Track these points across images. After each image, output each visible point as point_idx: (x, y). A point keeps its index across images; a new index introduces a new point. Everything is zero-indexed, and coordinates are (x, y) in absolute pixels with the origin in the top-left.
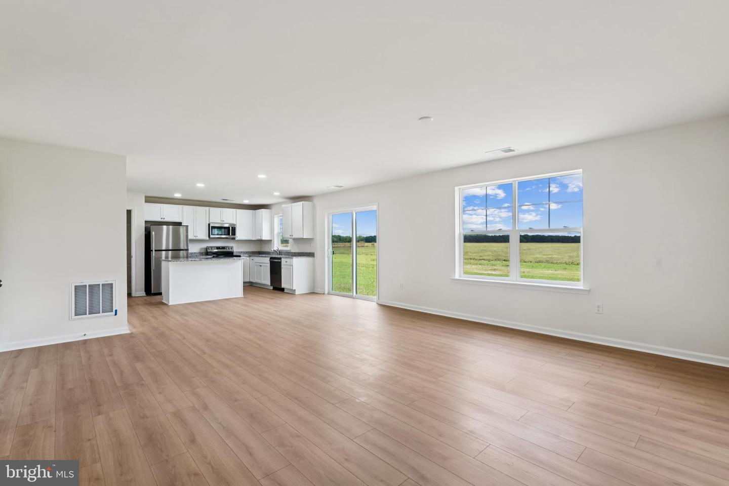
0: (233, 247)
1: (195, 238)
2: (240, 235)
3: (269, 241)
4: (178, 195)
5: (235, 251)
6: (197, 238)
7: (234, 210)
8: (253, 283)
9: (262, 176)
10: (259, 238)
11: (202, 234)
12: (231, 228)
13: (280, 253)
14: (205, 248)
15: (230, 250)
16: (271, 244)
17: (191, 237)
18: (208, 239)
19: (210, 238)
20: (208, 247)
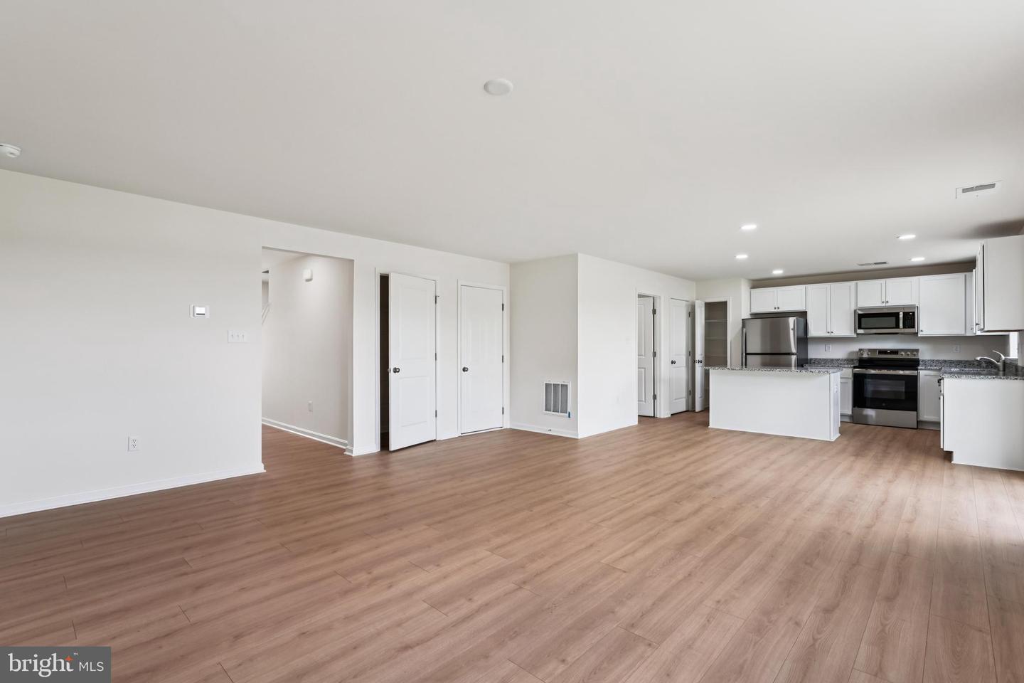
0: (916, 351)
1: (828, 335)
2: (926, 326)
4: (778, 272)
5: (923, 359)
6: (832, 335)
7: (914, 279)
9: (749, 227)
11: (844, 327)
12: (901, 315)
14: (857, 352)
15: (911, 357)
17: (813, 332)
18: (855, 336)
19: (857, 334)
20: (860, 350)
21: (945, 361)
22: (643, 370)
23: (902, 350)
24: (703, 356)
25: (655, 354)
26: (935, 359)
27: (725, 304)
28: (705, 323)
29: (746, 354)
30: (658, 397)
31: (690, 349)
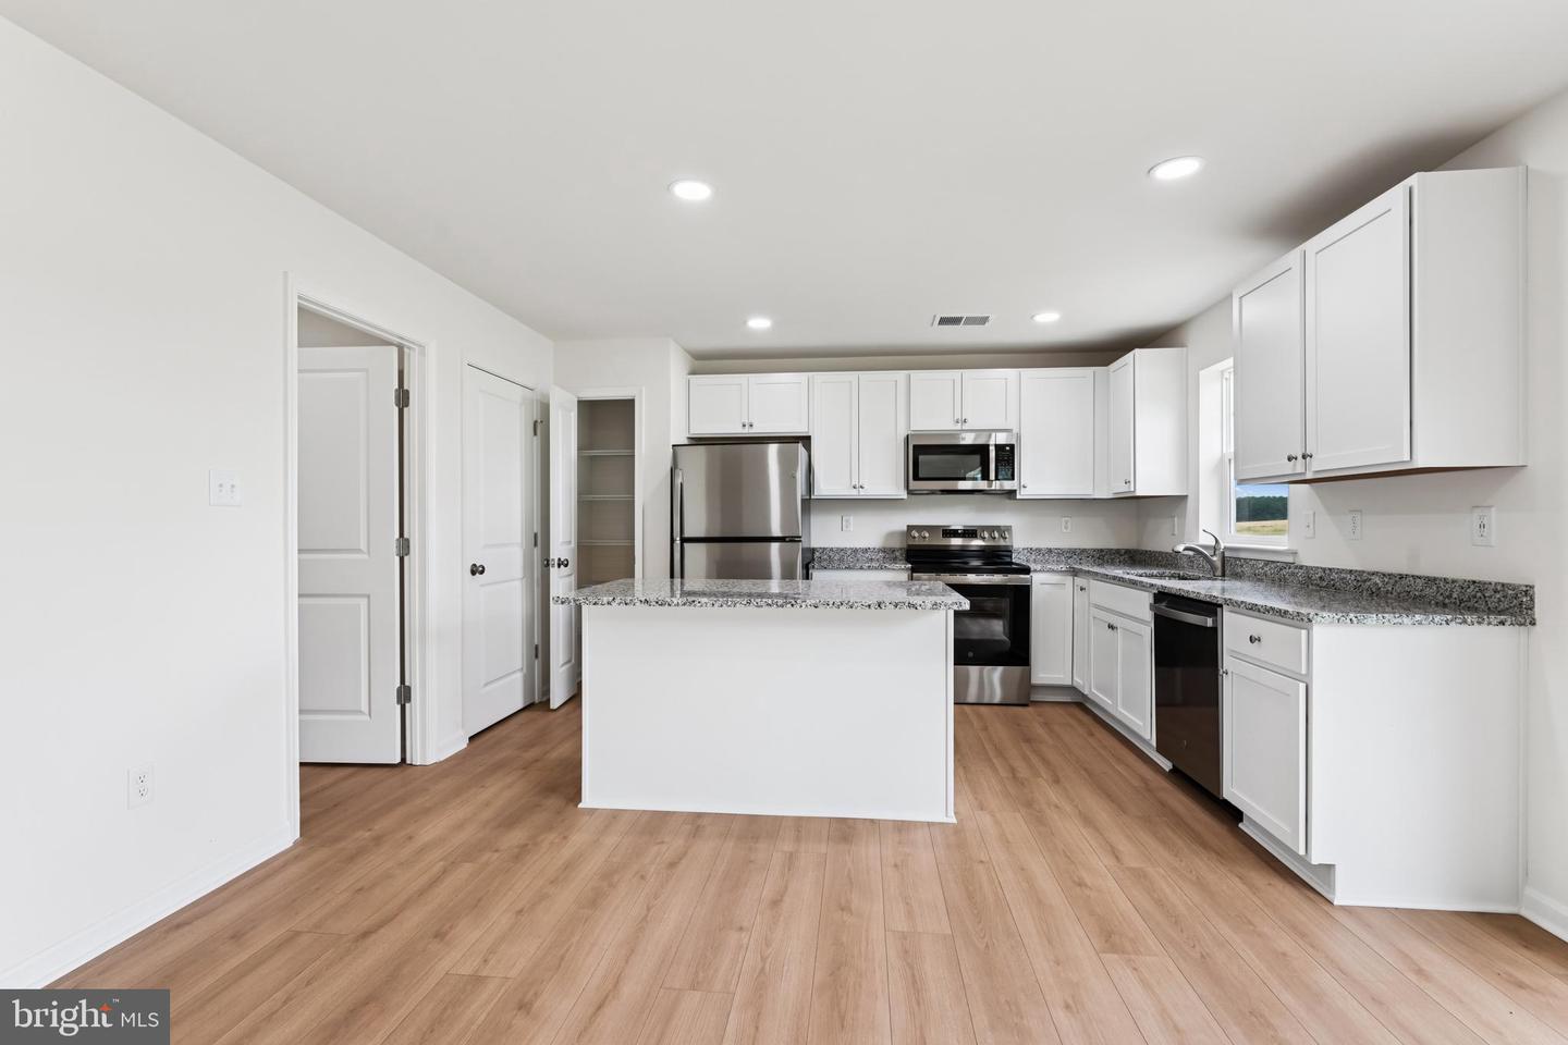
0: (1009, 529)
1: (854, 494)
2: (1033, 478)
3: (1171, 505)
5: (1015, 546)
6: (863, 494)
7: (1011, 373)
8: (1089, 699)
10: (1119, 488)
11: (885, 476)
12: (992, 450)
13: (1229, 565)
14: (902, 533)
15: (999, 542)
16: (1183, 516)
17: (823, 489)
18: (905, 496)
19: (910, 492)
20: (910, 528)
21: (1050, 551)
22: (364, 602)
23: (984, 528)
24: (573, 545)
25: (404, 547)
26: (1034, 546)
27: (627, 406)
28: (580, 458)
29: (684, 540)
30: (416, 694)
31: (537, 528)
